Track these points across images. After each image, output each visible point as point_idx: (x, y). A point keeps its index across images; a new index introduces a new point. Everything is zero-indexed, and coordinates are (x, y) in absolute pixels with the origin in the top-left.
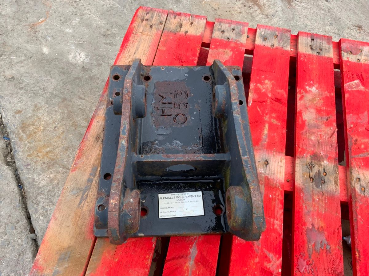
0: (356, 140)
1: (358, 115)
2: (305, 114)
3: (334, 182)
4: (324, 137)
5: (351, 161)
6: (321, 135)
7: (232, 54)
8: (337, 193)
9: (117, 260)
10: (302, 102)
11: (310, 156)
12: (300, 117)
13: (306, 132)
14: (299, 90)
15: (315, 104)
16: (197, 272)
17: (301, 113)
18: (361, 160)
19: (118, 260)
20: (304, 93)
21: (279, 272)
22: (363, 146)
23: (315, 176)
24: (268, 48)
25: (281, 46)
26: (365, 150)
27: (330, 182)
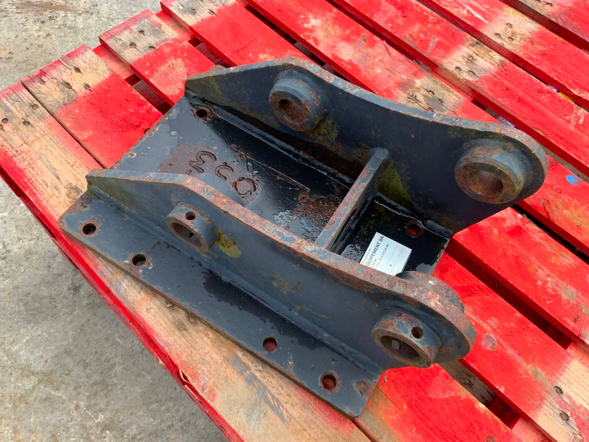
0: (410, 35)
1: (380, 10)
2: (341, 54)
3: (447, 92)
4: (385, 59)
5: (433, 59)
6: (380, 60)
7: (183, 60)
8: (461, 99)
9: (405, 407)
10: (321, 44)
11: (400, 90)
12: (342, 62)
13: (366, 70)
14: (302, 35)
15: (335, 35)
16: (476, 309)
17: (336, 57)
18: (437, 50)
19: (407, 405)
20: (311, 34)
21: (521, 219)
22: (422, 36)
23: (428, 105)
24: (210, 20)
25: (221, 5)
26: (428, 37)
27: (445, 95)
